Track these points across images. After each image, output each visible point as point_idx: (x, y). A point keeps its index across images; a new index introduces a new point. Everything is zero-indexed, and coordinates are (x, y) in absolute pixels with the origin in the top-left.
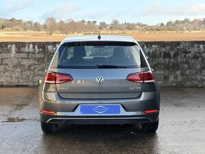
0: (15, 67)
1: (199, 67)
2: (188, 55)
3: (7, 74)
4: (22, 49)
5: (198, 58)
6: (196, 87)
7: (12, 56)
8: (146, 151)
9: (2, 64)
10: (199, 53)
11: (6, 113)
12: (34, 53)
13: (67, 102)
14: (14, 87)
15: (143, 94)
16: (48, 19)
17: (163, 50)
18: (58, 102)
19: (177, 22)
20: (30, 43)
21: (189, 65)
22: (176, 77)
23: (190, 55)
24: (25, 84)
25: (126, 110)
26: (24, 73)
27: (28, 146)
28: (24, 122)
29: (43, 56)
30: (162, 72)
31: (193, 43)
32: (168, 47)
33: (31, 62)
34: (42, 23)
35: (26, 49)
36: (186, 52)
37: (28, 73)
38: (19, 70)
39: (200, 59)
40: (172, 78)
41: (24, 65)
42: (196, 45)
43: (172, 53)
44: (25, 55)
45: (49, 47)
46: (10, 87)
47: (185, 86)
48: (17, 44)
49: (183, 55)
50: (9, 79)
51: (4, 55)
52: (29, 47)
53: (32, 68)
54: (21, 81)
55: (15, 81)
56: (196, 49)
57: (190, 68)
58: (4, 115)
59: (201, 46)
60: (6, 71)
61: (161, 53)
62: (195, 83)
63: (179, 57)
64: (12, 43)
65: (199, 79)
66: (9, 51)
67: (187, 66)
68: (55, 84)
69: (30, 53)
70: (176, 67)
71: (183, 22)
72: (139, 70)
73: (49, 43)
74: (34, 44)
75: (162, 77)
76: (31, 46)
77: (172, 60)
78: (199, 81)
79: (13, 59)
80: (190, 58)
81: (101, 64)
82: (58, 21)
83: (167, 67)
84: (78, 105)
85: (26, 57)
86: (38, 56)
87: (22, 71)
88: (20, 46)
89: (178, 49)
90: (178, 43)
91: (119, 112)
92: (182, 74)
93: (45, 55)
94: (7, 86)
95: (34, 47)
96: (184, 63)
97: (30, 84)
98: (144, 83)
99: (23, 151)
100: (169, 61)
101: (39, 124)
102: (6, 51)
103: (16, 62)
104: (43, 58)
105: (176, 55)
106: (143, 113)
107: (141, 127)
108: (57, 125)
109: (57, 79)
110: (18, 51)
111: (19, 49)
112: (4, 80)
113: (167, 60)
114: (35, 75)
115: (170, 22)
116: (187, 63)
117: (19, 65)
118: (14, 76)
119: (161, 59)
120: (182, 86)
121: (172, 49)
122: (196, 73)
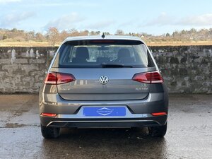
0: (15, 73)
1: (208, 73)
2: (196, 60)
3: (7, 80)
4: (23, 54)
5: (207, 63)
6: (205, 93)
7: (12, 61)
8: (153, 156)
9: (2, 70)
10: (208, 58)
11: (5, 119)
12: (35, 58)
13: (69, 104)
14: (13, 94)
15: (150, 95)
16: (51, 30)
17: (170, 55)
18: (60, 104)
19: (183, 32)
20: (31, 48)
21: (198, 71)
22: (184, 84)
23: (199, 60)
24: (25, 90)
25: (132, 112)
26: (24, 79)
27: (27, 151)
28: (23, 128)
29: (44, 62)
30: (170, 78)
31: (201, 48)
32: (176, 52)
33: (32, 67)
34: (44, 33)
35: (27, 55)
36: (194, 57)
37: (28, 79)
38: (19, 76)
39: (209, 64)
40: (179, 85)
41: (24, 71)
42: (204, 50)
43: (180, 58)
44: (25, 61)
45: (51, 52)
46: (10, 94)
47: (194, 92)
48: (17, 49)
49: (191, 60)
50: (8, 86)
51: (4, 61)
52: (29, 52)
53: (33, 74)
54: (21, 88)
55: (14, 88)
56: (204, 54)
57: (198, 74)
58: (2, 121)
59: (210, 50)
60: (5, 77)
61: (168, 58)
62: (204, 89)
63: (187, 62)
64: (12, 48)
65: (208, 85)
66: (8, 57)
67: (195, 72)
68: (56, 84)
69: (30, 58)
70: (184, 72)
71: (189, 32)
72: (146, 70)
73: (50, 48)
74: (35, 49)
75: (169, 83)
76: (32, 51)
77: (179, 66)
78: (209, 88)
79: (13, 65)
80: (198, 63)
81: (105, 64)
82: (60, 31)
83: (174, 73)
84: (80, 107)
85: (27, 62)
86: (39, 61)
87: (22, 78)
88: (20, 51)
89: (186, 54)
90: (186, 48)
91: (125, 115)
92: (190, 80)
93: (46, 60)
94: (6, 93)
95: (35, 52)
96: (192, 69)
97: (31, 90)
98: (151, 83)
99: (22, 156)
100: (177, 67)
101: (39, 130)
102: (6, 56)
103: (16, 68)
104: (44, 64)
105: (184, 60)
106: (150, 116)
107: (148, 132)
108: (58, 129)
109: (59, 79)
110: (19, 56)
111: (19, 54)
112: (3, 86)
113: (174, 65)
114: (35, 82)
115: (176, 32)
116: (195, 68)
117: (19, 71)
118: (14, 83)
119: (169, 64)
120: (191, 93)
121: (179, 54)
122: (205, 79)
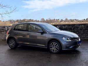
1: (82, 33)
5: (82, 30)
16: (42, 19)
17: (69, 27)
21: (79, 32)
23: (79, 29)
31: (80, 25)
32: (71, 26)
36: (77, 28)
39: (83, 30)
43: (73, 28)
56: (81, 27)
59: (83, 26)
63: (75, 29)
78: (83, 38)
80: (79, 30)
89: (75, 27)
90: (75, 25)
96: (77, 32)
122: (81, 35)
